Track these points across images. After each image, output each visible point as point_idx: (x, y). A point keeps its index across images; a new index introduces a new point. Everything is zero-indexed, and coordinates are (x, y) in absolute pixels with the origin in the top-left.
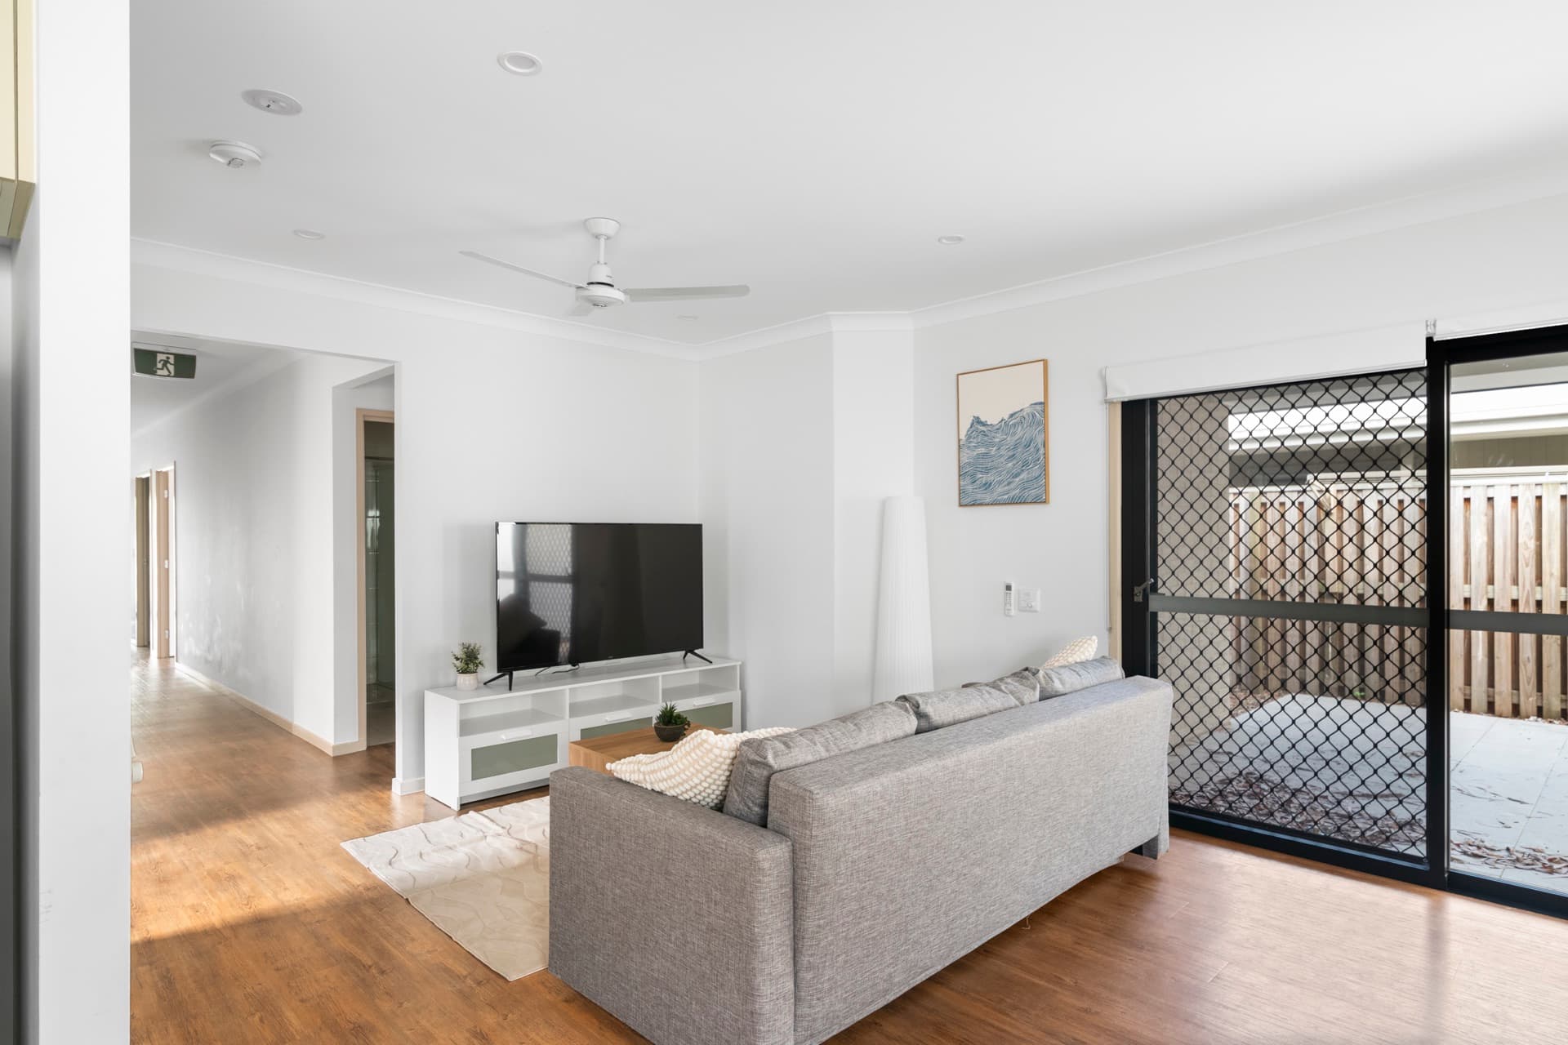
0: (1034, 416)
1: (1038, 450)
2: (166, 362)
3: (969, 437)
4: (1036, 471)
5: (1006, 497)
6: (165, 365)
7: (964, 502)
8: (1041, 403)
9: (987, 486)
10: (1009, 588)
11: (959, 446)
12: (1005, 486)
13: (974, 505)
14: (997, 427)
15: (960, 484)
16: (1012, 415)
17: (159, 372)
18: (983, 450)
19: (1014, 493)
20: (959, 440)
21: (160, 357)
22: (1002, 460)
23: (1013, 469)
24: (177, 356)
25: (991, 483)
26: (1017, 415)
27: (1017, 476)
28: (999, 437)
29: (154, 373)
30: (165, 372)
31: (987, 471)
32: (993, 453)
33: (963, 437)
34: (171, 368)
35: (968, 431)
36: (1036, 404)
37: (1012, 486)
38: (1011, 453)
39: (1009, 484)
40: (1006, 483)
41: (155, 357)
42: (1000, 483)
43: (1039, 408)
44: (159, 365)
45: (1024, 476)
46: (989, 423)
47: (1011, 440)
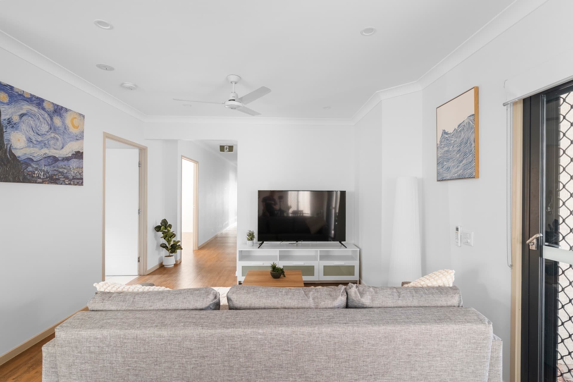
0: (469, 123)
1: (471, 145)
2: (227, 148)
3: (441, 142)
4: (470, 158)
5: (456, 175)
6: (226, 149)
7: (439, 179)
8: (473, 115)
9: (448, 168)
10: (457, 229)
11: (437, 148)
12: (456, 168)
13: (442, 180)
14: (453, 134)
15: (437, 169)
16: (459, 126)
17: (225, 151)
18: (446, 149)
19: (459, 173)
20: (437, 144)
21: (225, 147)
22: (455, 153)
23: (460, 158)
24: (229, 146)
25: (450, 167)
26: (461, 125)
27: (462, 161)
28: (454, 139)
29: (224, 151)
30: (226, 151)
31: (448, 160)
32: (451, 149)
33: (438, 143)
34: (228, 149)
35: (441, 138)
36: (470, 116)
37: (459, 168)
38: (458, 149)
39: (458, 167)
40: (456, 167)
41: (224, 147)
42: (454, 166)
43: (472, 118)
44: (225, 149)
45: (464, 162)
46: (449, 133)
47: (459, 140)
